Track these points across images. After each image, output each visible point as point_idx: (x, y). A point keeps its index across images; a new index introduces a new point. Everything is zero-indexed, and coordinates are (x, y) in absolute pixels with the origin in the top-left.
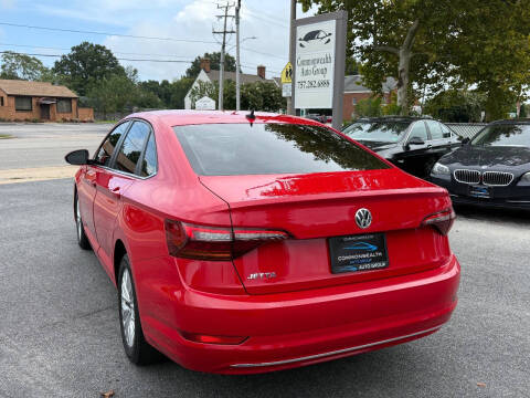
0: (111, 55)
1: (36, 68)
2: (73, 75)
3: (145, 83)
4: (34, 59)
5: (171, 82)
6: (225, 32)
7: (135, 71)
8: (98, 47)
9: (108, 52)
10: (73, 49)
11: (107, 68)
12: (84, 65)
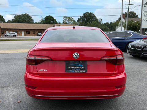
0: (94, 15)
1: (72, 20)
2: (83, 22)
3: (105, 24)
4: (71, 18)
5: (113, 23)
6: (129, 5)
7: (102, 20)
8: (91, 13)
9: (93, 14)
10: (83, 14)
11: (93, 19)
12: (86, 19)
